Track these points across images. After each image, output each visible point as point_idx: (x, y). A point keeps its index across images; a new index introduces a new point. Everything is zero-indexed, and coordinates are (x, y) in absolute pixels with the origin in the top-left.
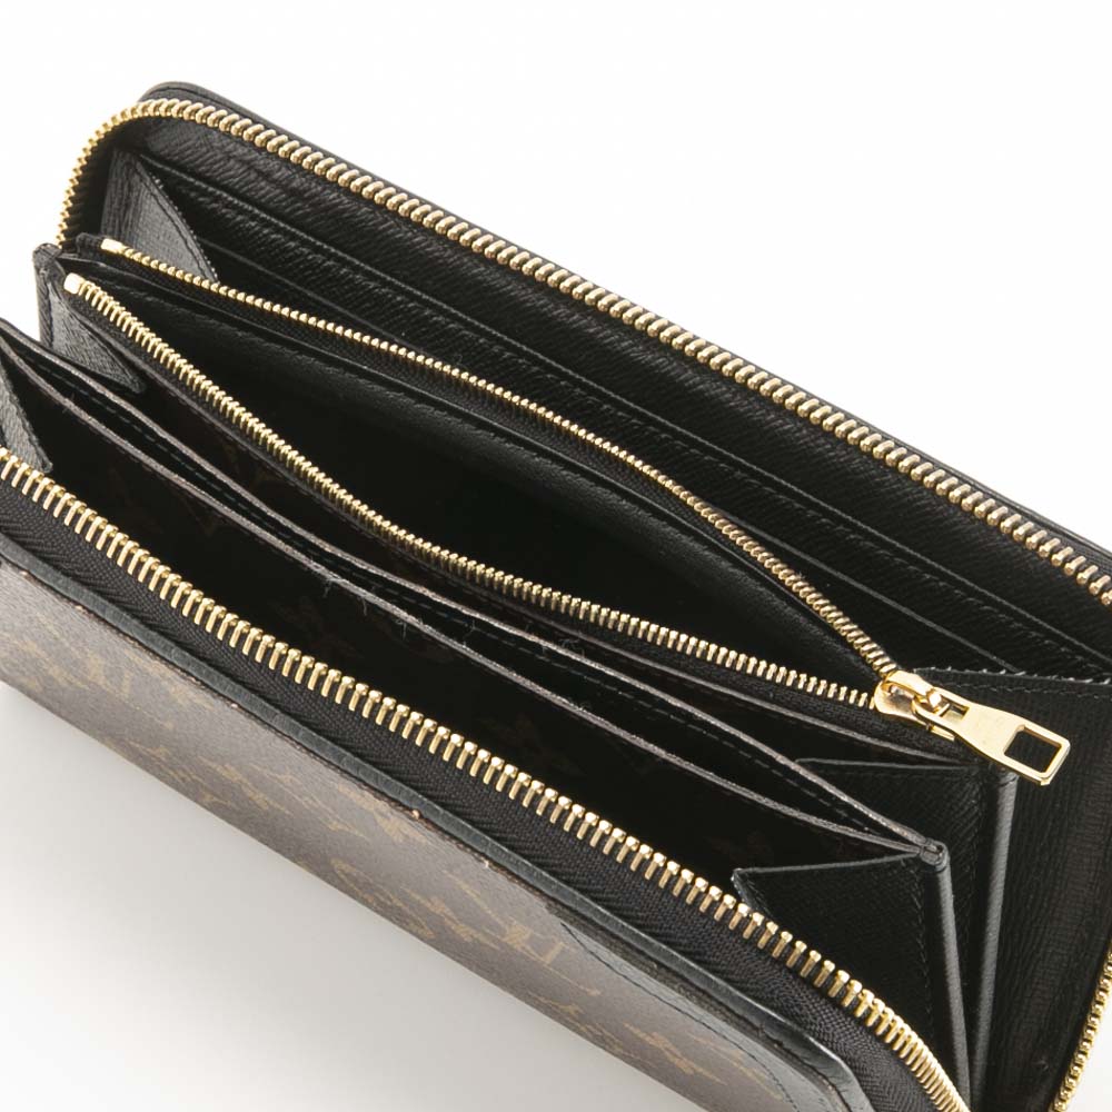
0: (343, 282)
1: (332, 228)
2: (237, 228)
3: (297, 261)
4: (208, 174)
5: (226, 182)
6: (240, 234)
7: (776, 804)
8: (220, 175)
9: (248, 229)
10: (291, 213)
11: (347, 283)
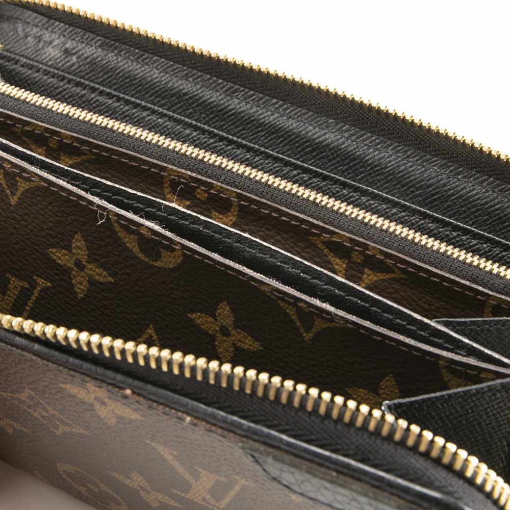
0: (92, 102)
1: (88, 71)
2: (27, 78)
3: (64, 93)
4: (13, 49)
5: (23, 52)
6: (29, 82)
7: (416, 342)
8: (19, 49)
9: (35, 78)
10: (63, 65)
11: (95, 102)
